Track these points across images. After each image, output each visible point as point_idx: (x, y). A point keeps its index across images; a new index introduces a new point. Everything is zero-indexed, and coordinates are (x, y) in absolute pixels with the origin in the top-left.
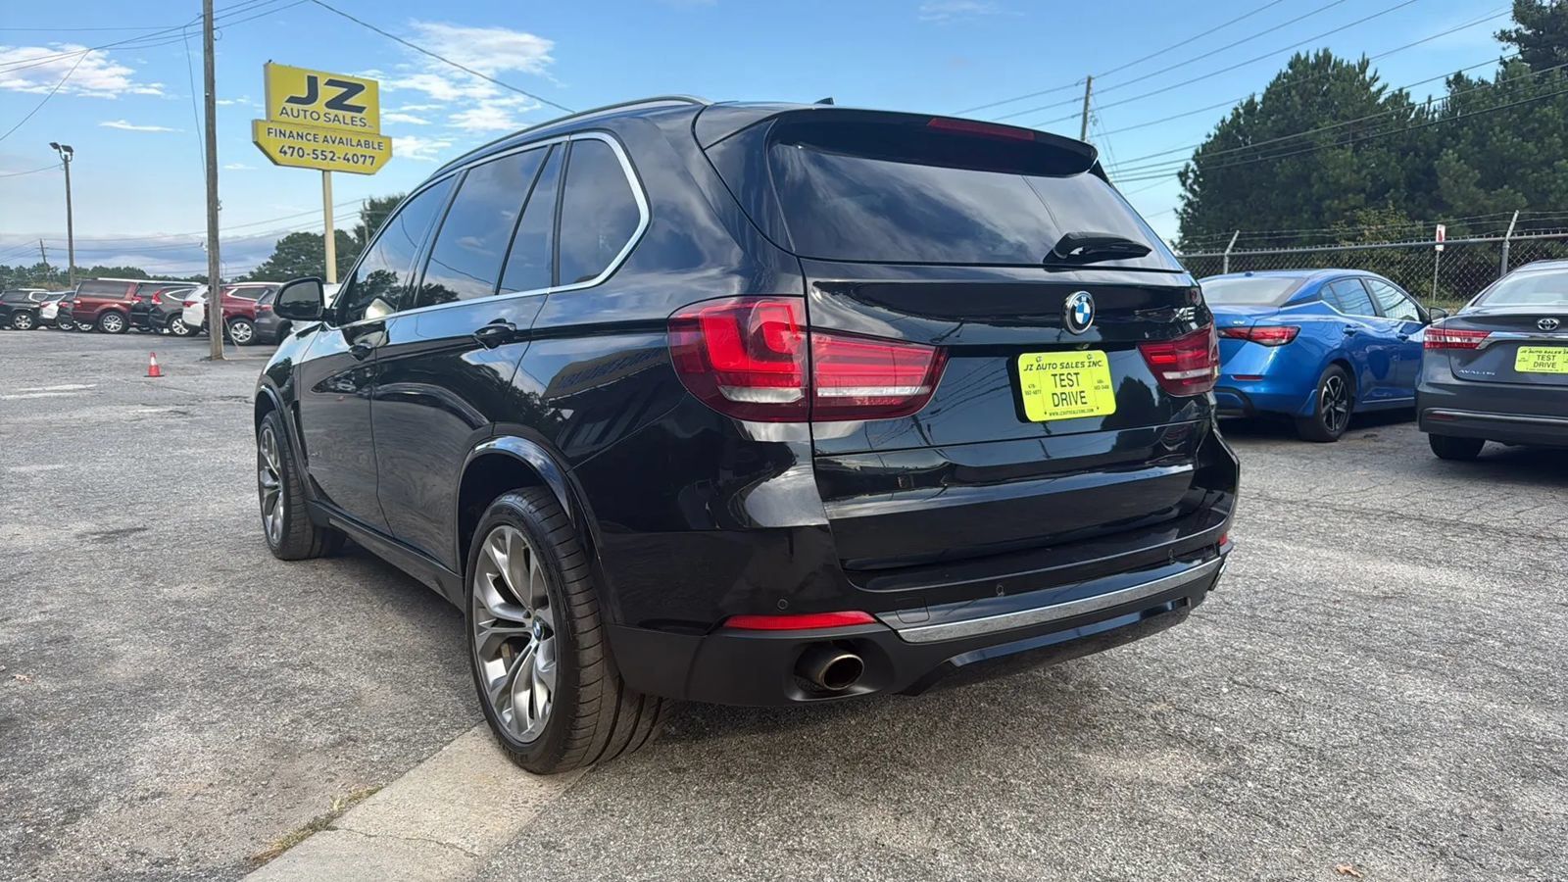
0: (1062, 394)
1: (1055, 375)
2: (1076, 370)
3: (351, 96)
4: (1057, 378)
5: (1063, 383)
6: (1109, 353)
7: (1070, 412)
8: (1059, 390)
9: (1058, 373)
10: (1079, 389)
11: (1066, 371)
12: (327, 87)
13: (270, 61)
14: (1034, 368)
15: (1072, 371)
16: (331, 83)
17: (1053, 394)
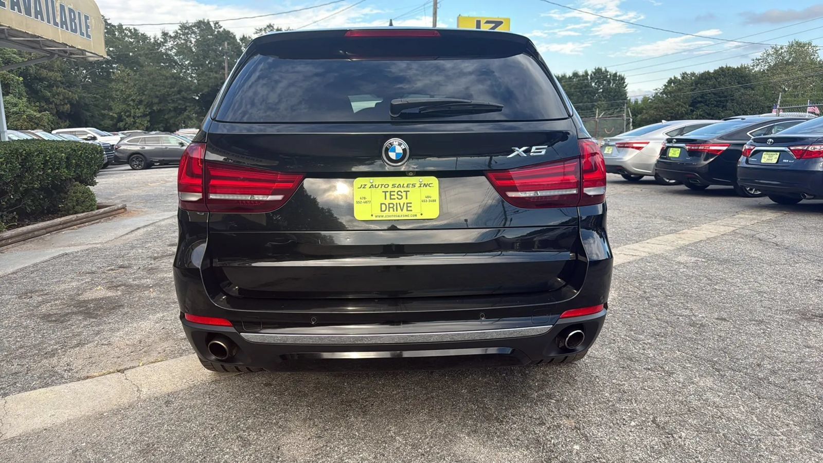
0: (389, 204)
1: (385, 192)
2: (406, 189)
3: (497, 27)
4: (388, 194)
5: (392, 197)
6: (441, 179)
7: (394, 216)
8: (388, 201)
9: (389, 191)
10: (406, 201)
11: (396, 190)
12: (486, 24)
13: (460, 15)
14: (368, 186)
15: (402, 190)
16: (488, 22)
17: (381, 204)
